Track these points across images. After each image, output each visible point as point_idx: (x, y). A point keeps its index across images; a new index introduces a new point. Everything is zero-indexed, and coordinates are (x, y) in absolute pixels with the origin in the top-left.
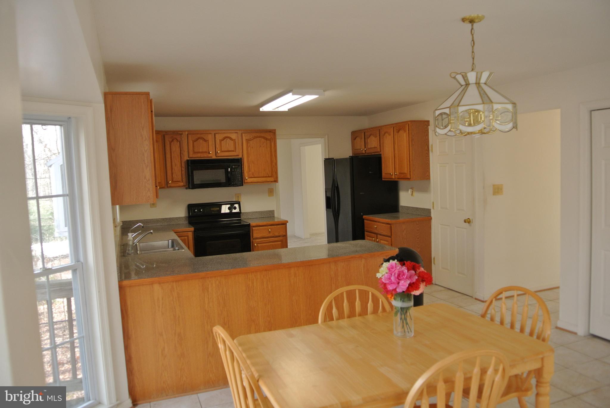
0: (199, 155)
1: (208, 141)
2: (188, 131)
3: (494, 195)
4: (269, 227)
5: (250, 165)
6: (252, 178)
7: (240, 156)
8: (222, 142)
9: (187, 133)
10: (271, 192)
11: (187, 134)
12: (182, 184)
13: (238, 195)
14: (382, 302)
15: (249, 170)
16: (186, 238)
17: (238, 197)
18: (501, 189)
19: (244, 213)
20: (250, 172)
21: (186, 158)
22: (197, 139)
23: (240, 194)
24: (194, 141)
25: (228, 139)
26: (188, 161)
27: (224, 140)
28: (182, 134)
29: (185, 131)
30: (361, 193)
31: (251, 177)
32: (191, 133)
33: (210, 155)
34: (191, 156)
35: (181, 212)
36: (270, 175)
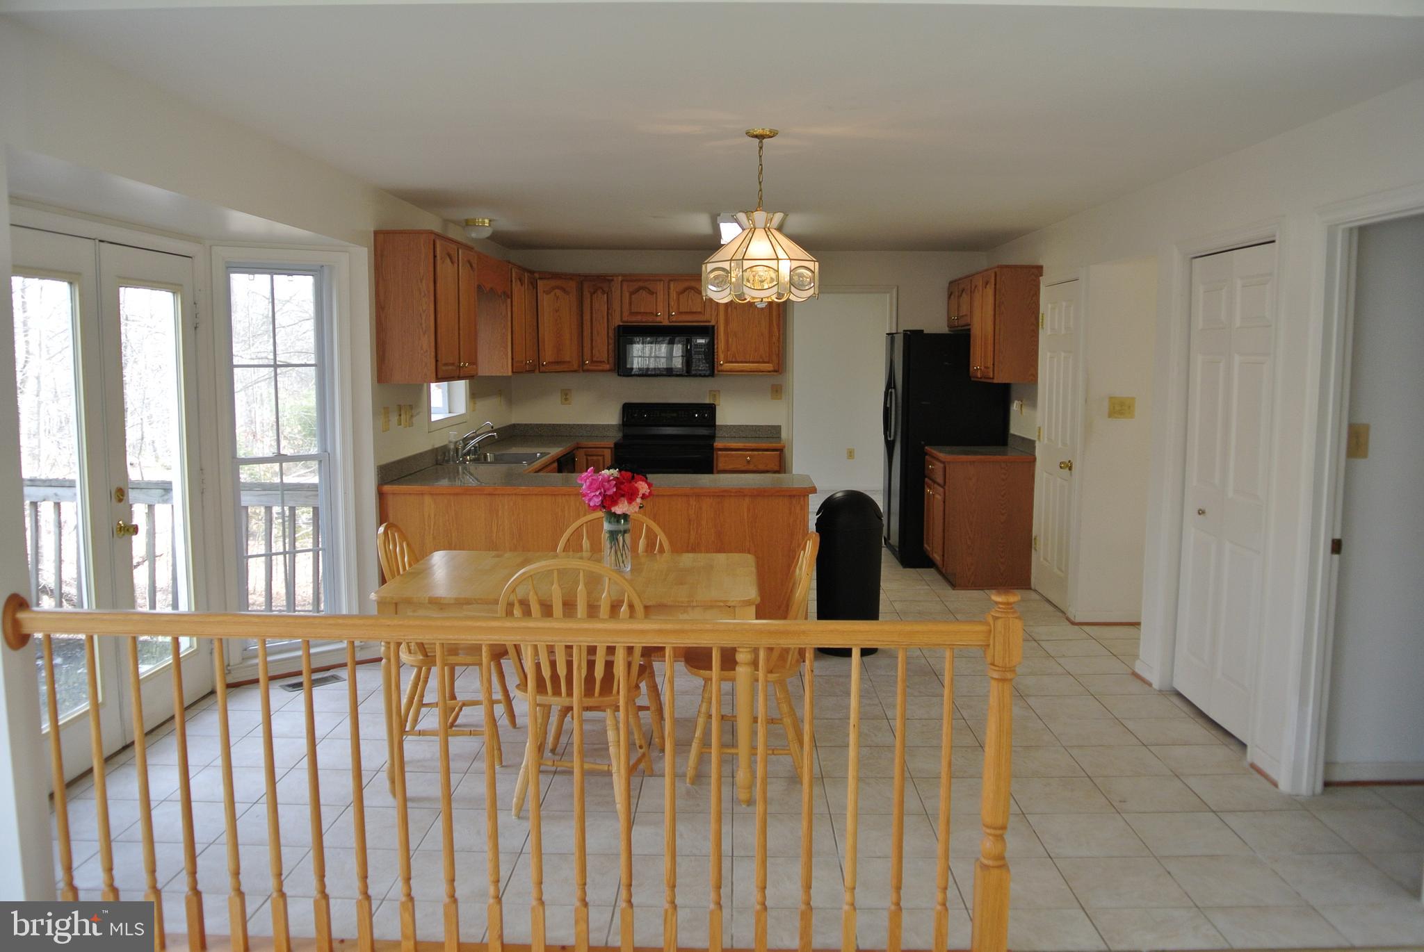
0: (639, 318)
1: (656, 293)
2: (624, 275)
3: (1110, 416)
4: (747, 452)
5: (730, 340)
6: (732, 362)
7: (713, 323)
8: (681, 296)
9: (620, 278)
10: (777, 391)
11: (621, 282)
12: (607, 367)
13: (714, 393)
14: (660, 540)
15: (728, 348)
16: (600, 458)
17: (715, 396)
18: (1129, 407)
19: (722, 426)
20: (729, 353)
21: (617, 322)
22: (637, 290)
23: (719, 391)
24: (632, 294)
25: (692, 291)
26: (619, 326)
27: (685, 293)
28: (612, 280)
29: (617, 276)
30: (924, 403)
31: (731, 360)
32: (628, 278)
33: (658, 319)
34: (625, 319)
35: (610, 417)
36: (766, 360)
